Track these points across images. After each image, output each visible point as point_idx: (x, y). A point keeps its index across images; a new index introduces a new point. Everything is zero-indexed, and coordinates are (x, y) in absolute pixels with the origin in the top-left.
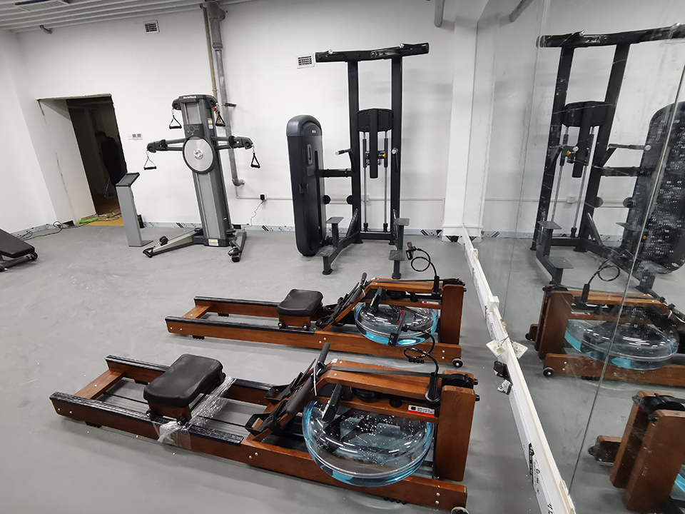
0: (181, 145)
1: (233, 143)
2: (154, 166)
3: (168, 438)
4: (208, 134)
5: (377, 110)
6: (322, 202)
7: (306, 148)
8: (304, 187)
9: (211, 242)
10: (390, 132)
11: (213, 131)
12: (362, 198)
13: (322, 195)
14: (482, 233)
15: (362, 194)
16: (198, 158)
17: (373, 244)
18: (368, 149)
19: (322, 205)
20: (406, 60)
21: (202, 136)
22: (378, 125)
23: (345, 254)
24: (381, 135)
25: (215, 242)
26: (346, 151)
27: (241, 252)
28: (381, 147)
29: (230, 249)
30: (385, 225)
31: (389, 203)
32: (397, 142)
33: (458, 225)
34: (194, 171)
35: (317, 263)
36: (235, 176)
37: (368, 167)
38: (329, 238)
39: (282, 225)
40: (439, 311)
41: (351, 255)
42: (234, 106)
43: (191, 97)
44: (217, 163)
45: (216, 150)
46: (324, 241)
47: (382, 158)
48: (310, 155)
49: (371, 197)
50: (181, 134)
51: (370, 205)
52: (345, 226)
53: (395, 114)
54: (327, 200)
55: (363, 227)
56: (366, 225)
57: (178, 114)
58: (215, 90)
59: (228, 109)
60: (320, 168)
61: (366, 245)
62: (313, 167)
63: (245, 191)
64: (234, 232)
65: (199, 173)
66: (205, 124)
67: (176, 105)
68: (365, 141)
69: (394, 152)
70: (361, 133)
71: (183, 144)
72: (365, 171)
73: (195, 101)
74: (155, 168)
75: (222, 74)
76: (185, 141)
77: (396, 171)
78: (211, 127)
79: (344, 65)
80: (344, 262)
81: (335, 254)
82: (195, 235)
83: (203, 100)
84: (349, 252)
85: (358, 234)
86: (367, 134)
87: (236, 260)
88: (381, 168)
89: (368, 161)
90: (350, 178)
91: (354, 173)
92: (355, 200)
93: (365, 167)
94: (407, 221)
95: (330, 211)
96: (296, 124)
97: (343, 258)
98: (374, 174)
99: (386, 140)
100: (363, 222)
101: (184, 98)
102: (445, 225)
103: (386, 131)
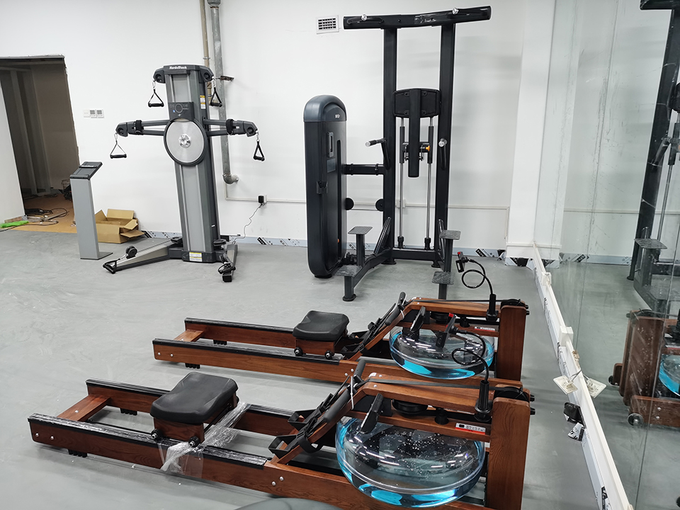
0: (162, 128)
1: (231, 128)
2: (123, 154)
3: (175, 464)
4: (199, 116)
5: (421, 90)
6: (343, 206)
7: (327, 136)
8: (322, 185)
9: (192, 256)
10: (436, 118)
11: (206, 111)
12: (397, 204)
13: (343, 198)
14: (562, 255)
15: (397, 198)
16: (184, 146)
17: (409, 265)
18: (407, 139)
19: (343, 211)
20: (460, 28)
21: (191, 117)
22: (421, 109)
23: (372, 277)
24: (425, 122)
25: (198, 257)
26: (379, 142)
27: (235, 269)
28: (424, 137)
29: (219, 266)
30: (428, 241)
31: (433, 212)
32: (445, 131)
33: (527, 243)
34: (177, 162)
35: (336, 287)
36: (227, 171)
37: (406, 163)
38: (350, 256)
39: (285, 237)
40: (496, 339)
41: (379, 278)
42: (231, 79)
43: (179, 67)
44: (208, 152)
45: (208, 135)
46: (343, 260)
47: (425, 151)
48: (332, 145)
49: (408, 203)
50: (163, 114)
51: (407, 213)
52: (372, 240)
53: (443, 95)
54: (349, 204)
55: (396, 243)
56: (401, 240)
57: (161, 88)
58: (207, 59)
59: (223, 84)
60: (342, 162)
61: (401, 267)
62: (334, 161)
63: (237, 190)
64: (224, 243)
65: (183, 165)
66: (196, 103)
67: (159, 77)
68: (402, 129)
69: (442, 144)
70: (398, 119)
71: (165, 127)
72: (401, 168)
73: (185, 72)
74: (125, 156)
75: (217, 37)
76: (168, 123)
77: (443, 169)
78: (203, 107)
79: (379, 33)
80: (372, 287)
81: (360, 276)
82: (172, 246)
83: (195, 72)
84: (378, 275)
85: (390, 251)
86: (407, 120)
87: (228, 279)
88: (423, 164)
89: (406, 155)
90: (381, 176)
91: (387, 169)
92: (387, 205)
93: (402, 162)
94: (457, 234)
95: (352, 220)
96: (316, 107)
97: (370, 283)
98: (414, 172)
99: (431, 129)
100: (397, 235)
101: (171, 68)
102: (509, 243)
103: (431, 117)
